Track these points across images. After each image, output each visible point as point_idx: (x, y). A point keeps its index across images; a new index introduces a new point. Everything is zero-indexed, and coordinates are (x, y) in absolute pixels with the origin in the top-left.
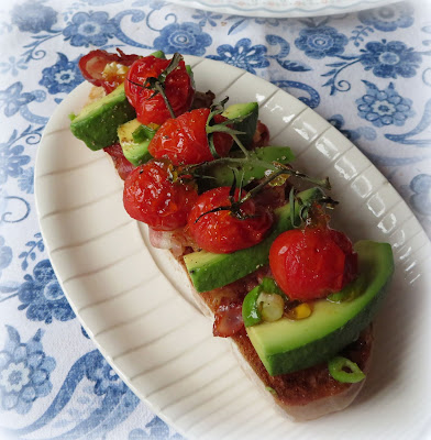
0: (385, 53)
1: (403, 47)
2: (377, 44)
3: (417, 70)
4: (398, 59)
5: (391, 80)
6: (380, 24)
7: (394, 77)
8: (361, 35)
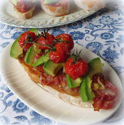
0: (75, 34)
1: (80, 32)
2: (73, 32)
3: (84, 38)
4: (79, 35)
5: (77, 40)
6: (74, 28)
7: (78, 40)
8: (68, 31)
